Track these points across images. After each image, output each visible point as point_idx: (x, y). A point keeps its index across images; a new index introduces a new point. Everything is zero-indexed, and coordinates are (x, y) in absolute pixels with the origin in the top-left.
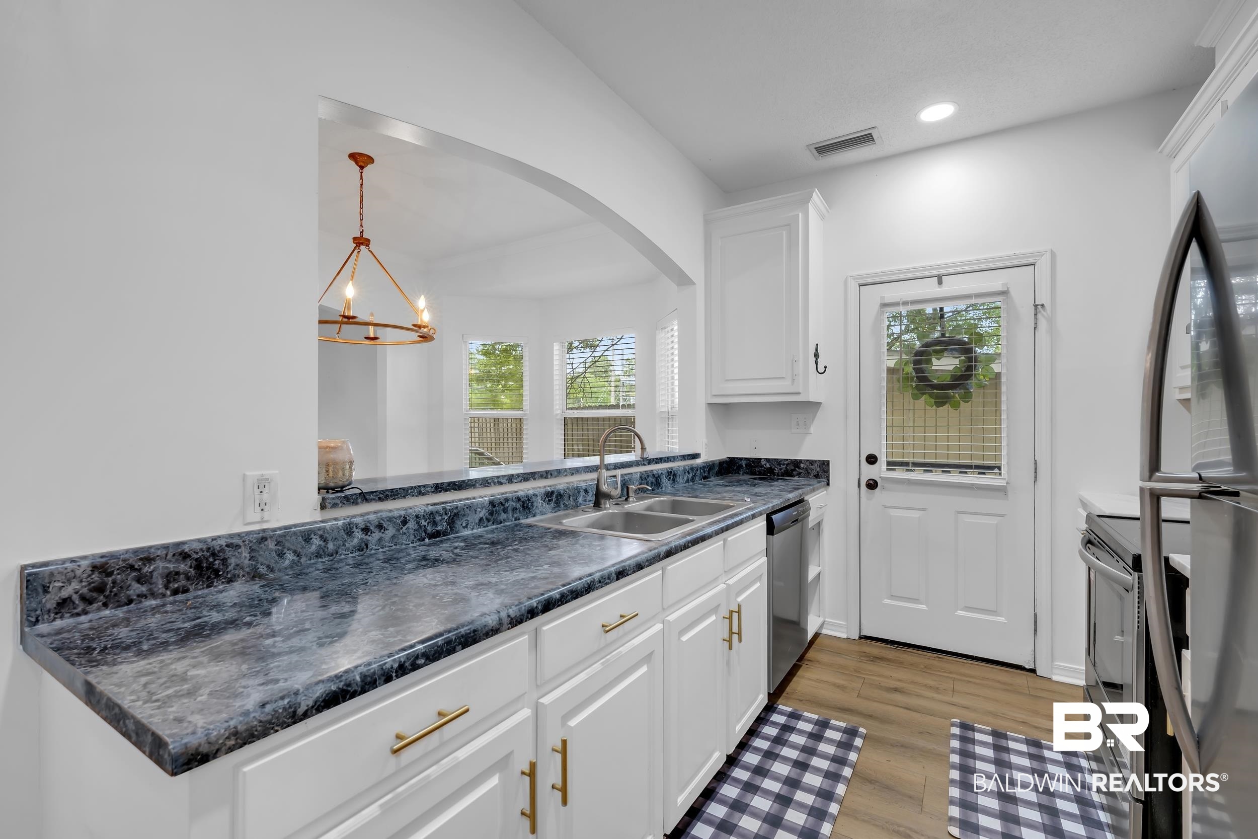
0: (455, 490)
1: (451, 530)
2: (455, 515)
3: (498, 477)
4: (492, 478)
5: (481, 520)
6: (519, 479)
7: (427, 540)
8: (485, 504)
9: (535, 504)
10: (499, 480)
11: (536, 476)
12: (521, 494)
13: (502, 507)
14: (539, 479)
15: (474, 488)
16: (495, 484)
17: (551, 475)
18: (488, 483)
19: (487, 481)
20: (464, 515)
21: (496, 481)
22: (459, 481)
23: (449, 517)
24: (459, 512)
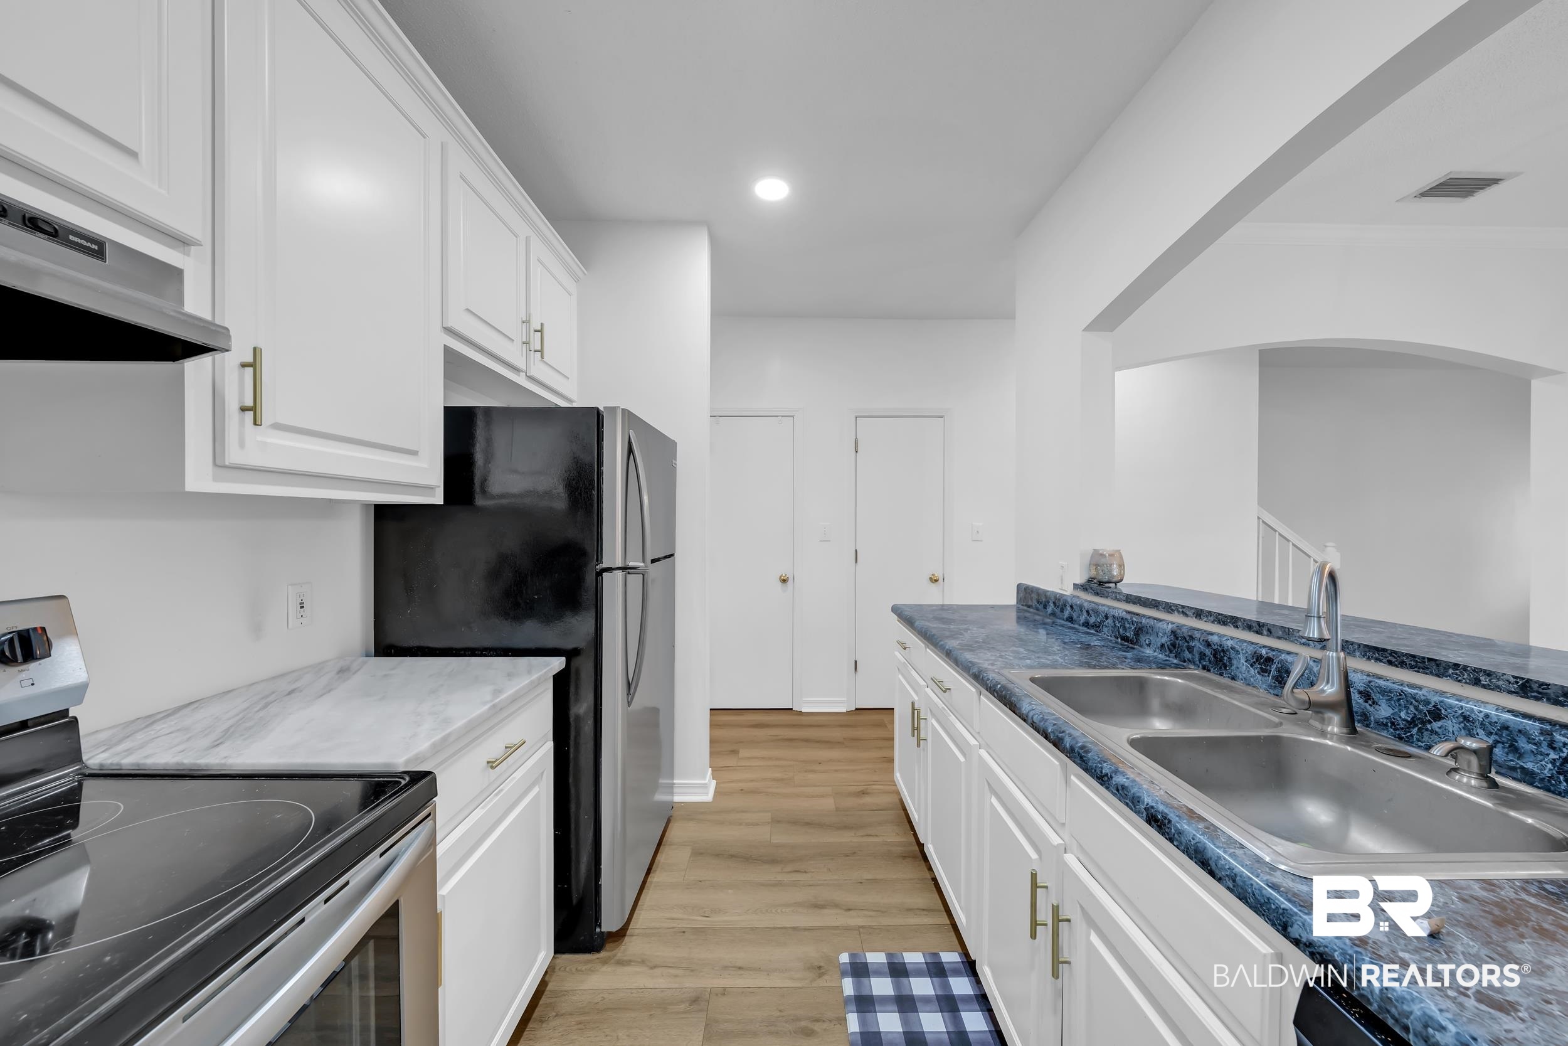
0: (1141, 605)
1: (1136, 641)
2: (1140, 629)
3: (1183, 607)
4: (1176, 605)
5: (1163, 646)
6: (1212, 618)
7: (1119, 640)
8: (1167, 631)
9: (1234, 662)
10: (1184, 610)
11: (1240, 624)
12: (1214, 639)
13: (1186, 644)
14: (1243, 629)
15: (1157, 609)
16: (1179, 612)
17: (1269, 631)
18: (1172, 610)
19: (1171, 606)
20: (1147, 633)
21: (1181, 610)
22: (1144, 598)
23: (1136, 628)
24: (1143, 627)
